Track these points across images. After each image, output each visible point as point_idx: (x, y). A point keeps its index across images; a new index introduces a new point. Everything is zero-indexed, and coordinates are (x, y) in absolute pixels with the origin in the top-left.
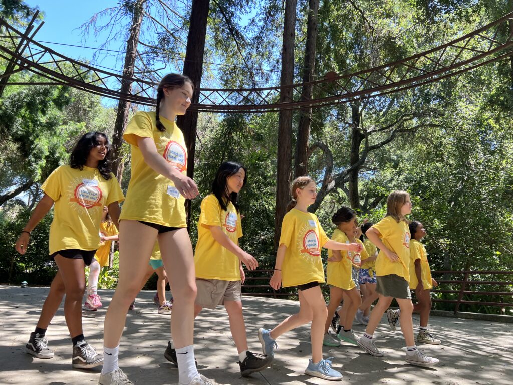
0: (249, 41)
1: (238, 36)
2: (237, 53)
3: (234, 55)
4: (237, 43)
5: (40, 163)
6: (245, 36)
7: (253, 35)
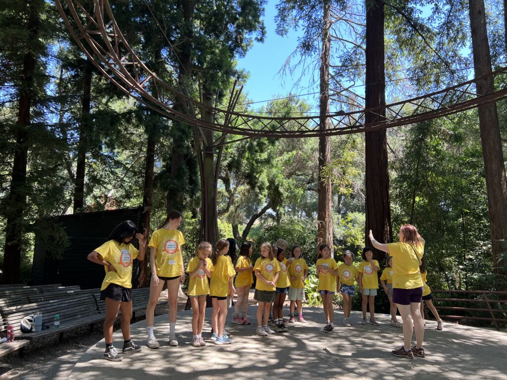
0: (437, 30)
1: (422, 30)
2: (425, 47)
3: (422, 50)
4: (423, 37)
5: (264, 193)
6: (430, 27)
7: (439, 23)
